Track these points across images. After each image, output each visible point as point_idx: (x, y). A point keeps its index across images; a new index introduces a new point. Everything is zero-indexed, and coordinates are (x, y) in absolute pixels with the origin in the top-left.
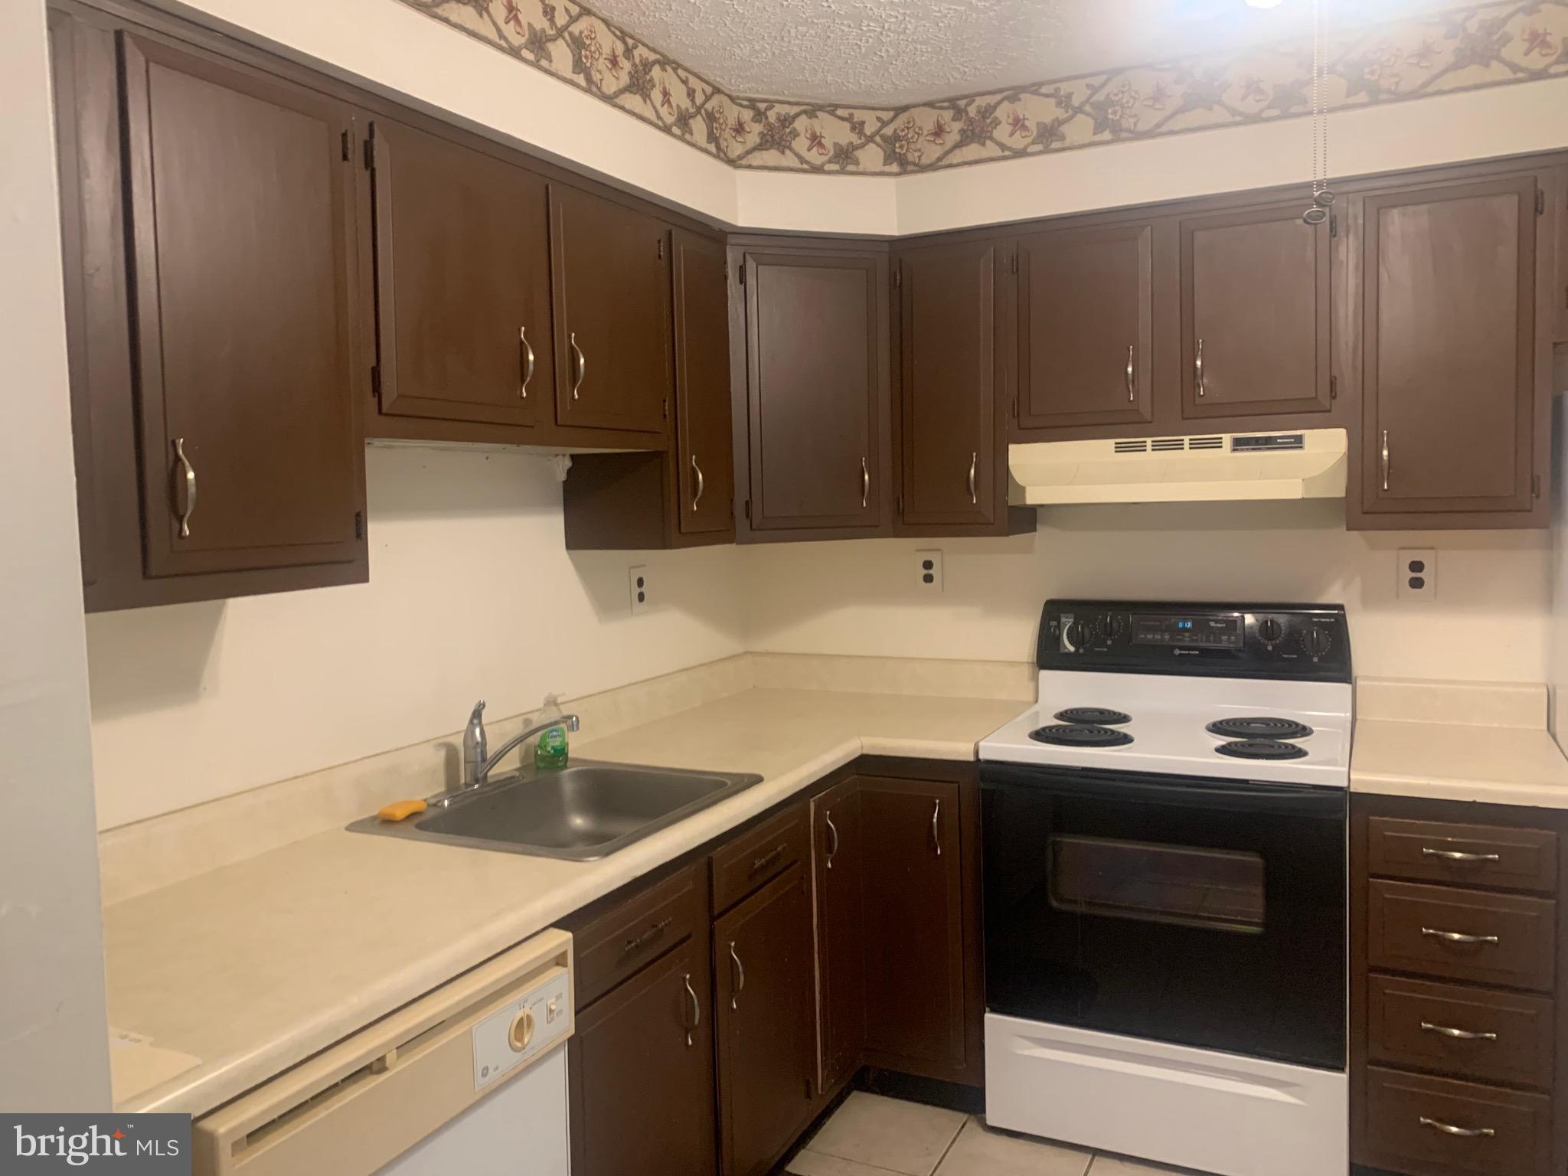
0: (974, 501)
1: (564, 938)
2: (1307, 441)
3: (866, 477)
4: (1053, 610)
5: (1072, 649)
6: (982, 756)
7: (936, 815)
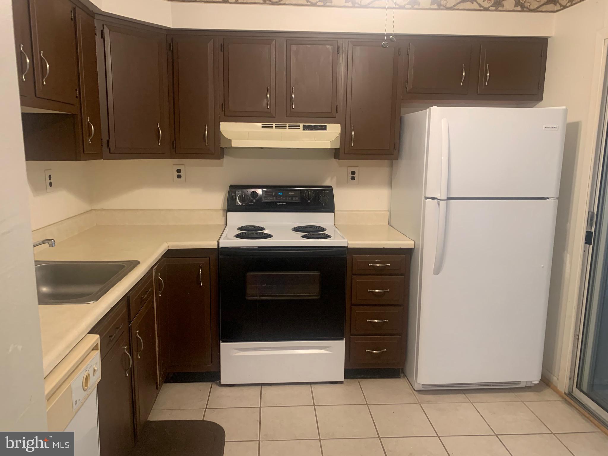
0: (207, 145)
1: (96, 338)
2: (328, 127)
3: (160, 132)
4: (233, 188)
5: (240, 204)
6: (221, 246)
7: (201, 270)
